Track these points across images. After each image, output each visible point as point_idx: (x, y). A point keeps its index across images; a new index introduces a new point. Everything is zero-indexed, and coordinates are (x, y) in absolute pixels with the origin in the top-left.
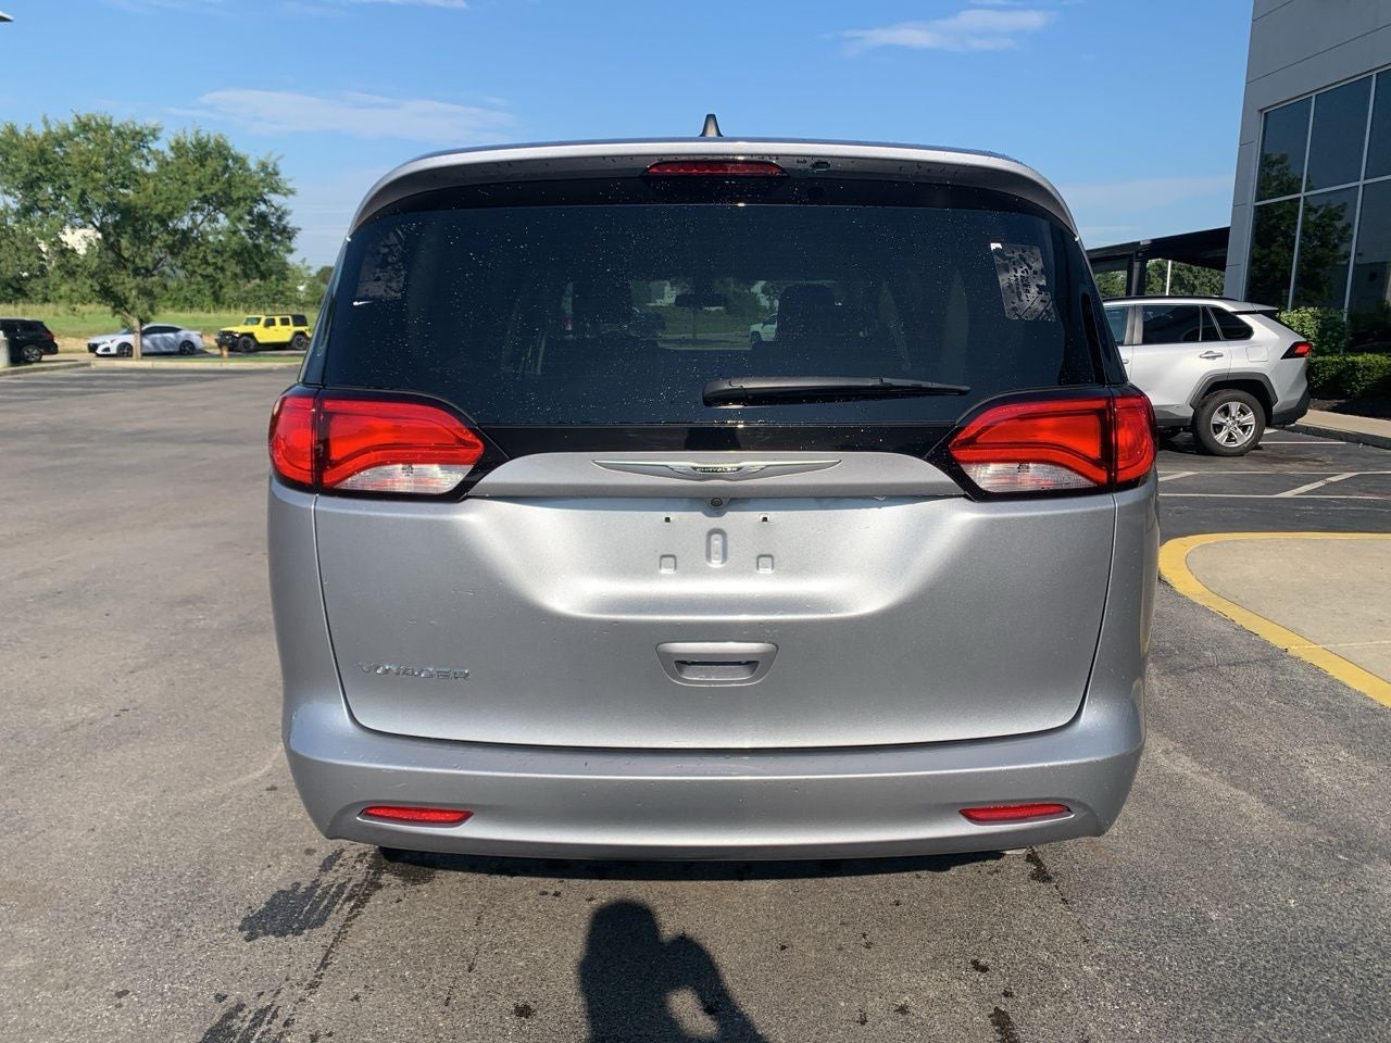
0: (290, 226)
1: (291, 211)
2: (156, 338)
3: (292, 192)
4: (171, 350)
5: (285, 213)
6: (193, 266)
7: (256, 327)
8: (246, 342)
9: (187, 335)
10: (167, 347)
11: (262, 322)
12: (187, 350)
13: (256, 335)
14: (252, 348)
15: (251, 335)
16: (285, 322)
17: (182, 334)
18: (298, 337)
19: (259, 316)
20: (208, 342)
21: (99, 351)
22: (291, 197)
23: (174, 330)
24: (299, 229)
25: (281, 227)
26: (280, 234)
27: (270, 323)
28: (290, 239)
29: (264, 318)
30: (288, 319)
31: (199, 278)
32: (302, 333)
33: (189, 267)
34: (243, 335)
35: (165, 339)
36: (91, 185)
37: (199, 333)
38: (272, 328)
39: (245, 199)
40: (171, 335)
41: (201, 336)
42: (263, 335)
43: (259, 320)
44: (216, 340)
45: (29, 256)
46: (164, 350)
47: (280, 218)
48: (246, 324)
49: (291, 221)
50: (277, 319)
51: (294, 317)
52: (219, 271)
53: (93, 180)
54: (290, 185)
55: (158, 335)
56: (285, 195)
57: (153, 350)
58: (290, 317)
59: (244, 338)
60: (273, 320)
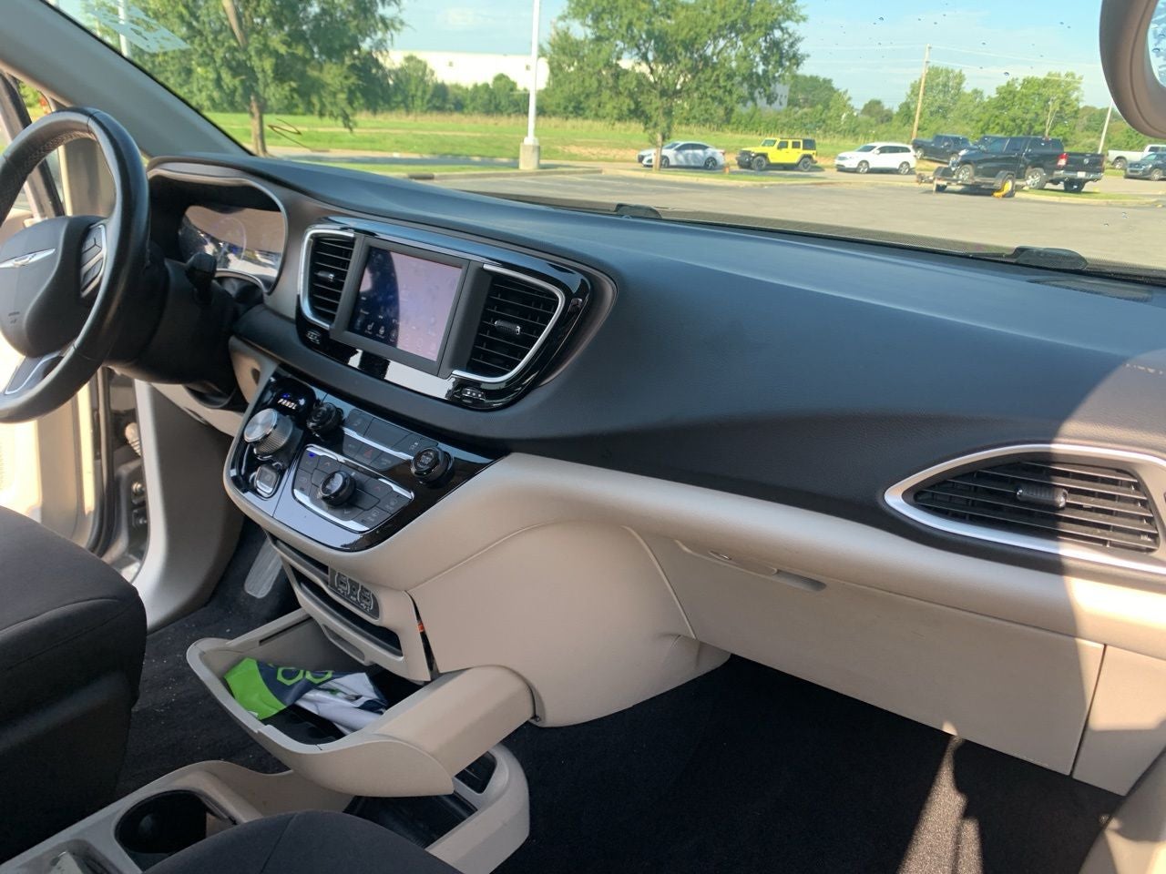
0: (799, 53)
1: (803, 38)
2: (688, 154)
3: (804, 19)
4: (698, 164)
5: (798, 40)
6: (705, 88)
7: (771, 148)
8: (759, 161)
9: (714, 153)
10: (695, 162)
11: (777, 144)
12: (710, 165)
13: (769, 156)
14: (764, 166)
15: (764, 156)
16: (796, 145)
17: (710, 152)
18: (806, 159)
19: (774, 139)
20: (731, 159)
21: (645, 162)
22: (802, 23)
23: (704, 147)
24: (808, 56)
25: (791, 54)
26: (790, 60)
27: (783, 145)
28: (798, 65)
29: (779, 140)
30: (799, 143)
31: (709, 99)
32: (810, 157)
33: (702, 89)
34: (758, 155)
35: (695, 155)
36: (637, 15)
37: (723, 151)
38: (784, 150)
39: (760, 26)
40: (700, 152)
41: (724, 154)
42: (776, 156)
43: (775, 142)
44: (737, 159)
45: (591, 78)
46: (693, 164)
47: (791, 46)
48: (764, 145)
49: (802, 48)
50: (790, 142)
51: (805, 141)
52: (727, 94)
53: (639, 10)
54: (803, 12)
55: (690, 152)
56: (797, 21)
57: (684, 163)
58: (801, 141)
59: (758, 158)
60: (787, 143)
